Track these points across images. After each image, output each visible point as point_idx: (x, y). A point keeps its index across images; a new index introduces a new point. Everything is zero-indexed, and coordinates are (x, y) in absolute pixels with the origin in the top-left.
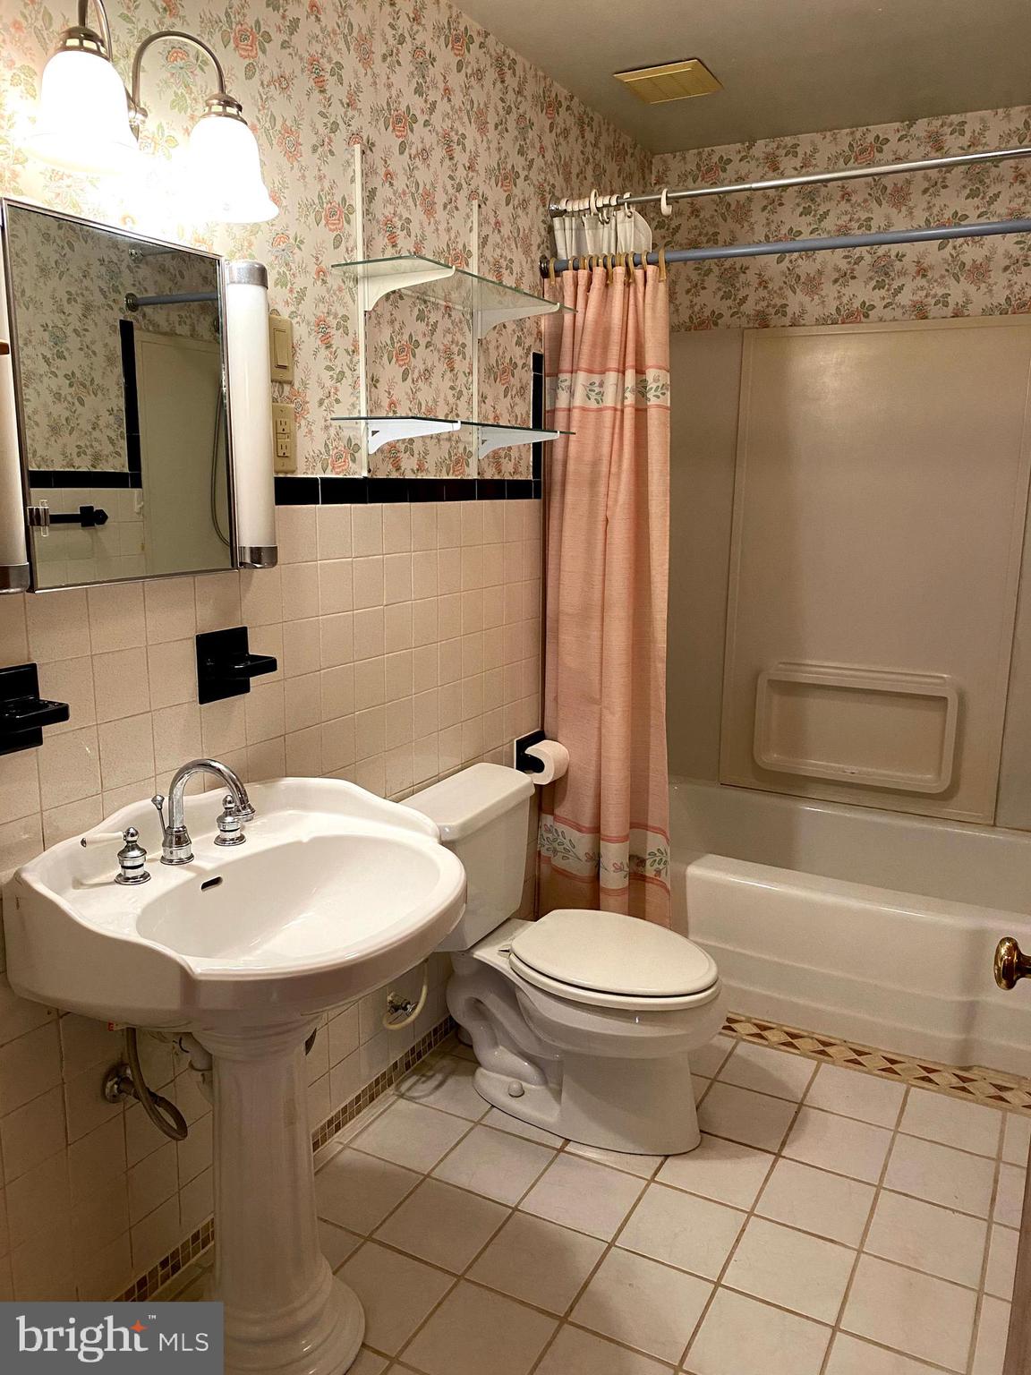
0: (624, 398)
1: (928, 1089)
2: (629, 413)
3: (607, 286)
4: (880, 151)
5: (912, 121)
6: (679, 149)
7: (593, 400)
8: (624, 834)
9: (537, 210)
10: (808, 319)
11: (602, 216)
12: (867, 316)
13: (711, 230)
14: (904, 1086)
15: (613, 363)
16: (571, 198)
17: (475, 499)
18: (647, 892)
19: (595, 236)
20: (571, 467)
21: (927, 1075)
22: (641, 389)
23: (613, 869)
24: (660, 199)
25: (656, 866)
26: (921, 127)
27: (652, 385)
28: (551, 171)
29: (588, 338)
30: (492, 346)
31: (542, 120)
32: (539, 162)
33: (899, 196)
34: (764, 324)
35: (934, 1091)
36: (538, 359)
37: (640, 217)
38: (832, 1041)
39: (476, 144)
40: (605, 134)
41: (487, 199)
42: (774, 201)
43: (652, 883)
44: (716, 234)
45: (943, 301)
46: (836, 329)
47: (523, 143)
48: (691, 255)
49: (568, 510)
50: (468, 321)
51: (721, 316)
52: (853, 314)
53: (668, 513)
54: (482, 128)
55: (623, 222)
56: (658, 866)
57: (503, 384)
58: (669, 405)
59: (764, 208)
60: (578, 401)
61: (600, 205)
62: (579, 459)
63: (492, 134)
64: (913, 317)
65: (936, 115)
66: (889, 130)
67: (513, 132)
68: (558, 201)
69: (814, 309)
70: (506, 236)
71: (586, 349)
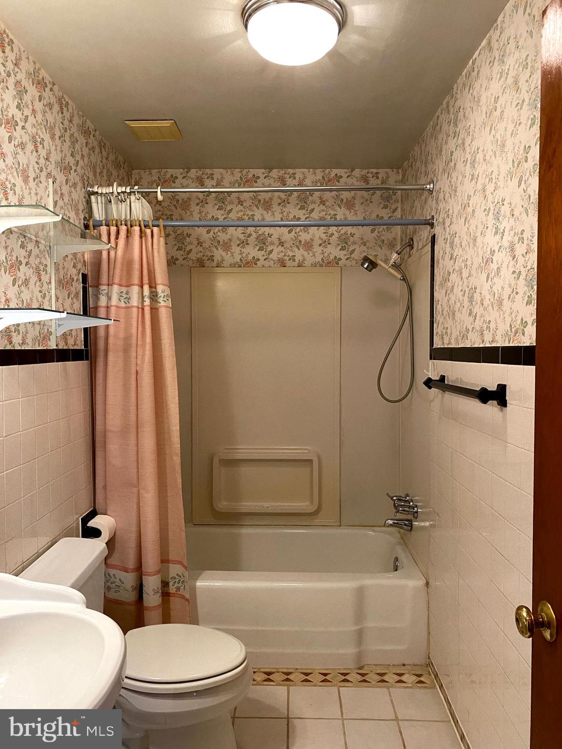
0: (143, 301)
1: (348, 687)
2: (147, 310)
3: (127, 237)
4: (256, 182)
5: (271, 169)
6: (148, 168)
7: (122, 301)
8: (158, 569)
9: (81, 190)
10: (225, 264)
11: (121, 198)
12: (256, 264)
13: (169, 213)
14: (336, 689)
15: (136, 280)
16: (101, 186)
17: (54, 362)
18: (171, 603)
19: (117, 208)
20: (111, 340)
21: (345, 678)
22: (154, 297)
23: (153, 593)
24: (157, 192)
25: (176, 585)
26: (275, 173)
27: (160, 294)
28: (87, 169)
29: (118, 265)
30: (61, 267)
31: (82, 140)
32: (81, 163)
33: (267, 206)
34: (202, 265)
35: (351, 687)
36: (84, 277)
37: (144, 200)
38: (290, 671)
39: (49, 146)
40: (111, 154)
41: (56, 179)
42: (203, 201)
43: (174, 596)
44: (172, 215)
45: (293, 258)
46: (242, 269)
47: (73, 150)
48: (169, 223)
49: (110, 368)
50: (48, 251)
51: (177, 259)
52: (249, 263)
53: (176, 368)
54: (53, 137)
55: (135, 202)
56: (178, 585)
57: (67, 291)
58: (171, 306)
59: (198, 204)
60: (114, 301)
61: (119, 191)
62: (116, 336)
63: (58, 142)
64: (279, 266)
65: (282, 168)
66: (259, 172)
67: (68, 143)
68: (92, 186)
69: (228, 259)
70: (66, 203)
71: (118, 272)
